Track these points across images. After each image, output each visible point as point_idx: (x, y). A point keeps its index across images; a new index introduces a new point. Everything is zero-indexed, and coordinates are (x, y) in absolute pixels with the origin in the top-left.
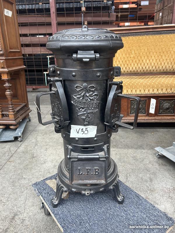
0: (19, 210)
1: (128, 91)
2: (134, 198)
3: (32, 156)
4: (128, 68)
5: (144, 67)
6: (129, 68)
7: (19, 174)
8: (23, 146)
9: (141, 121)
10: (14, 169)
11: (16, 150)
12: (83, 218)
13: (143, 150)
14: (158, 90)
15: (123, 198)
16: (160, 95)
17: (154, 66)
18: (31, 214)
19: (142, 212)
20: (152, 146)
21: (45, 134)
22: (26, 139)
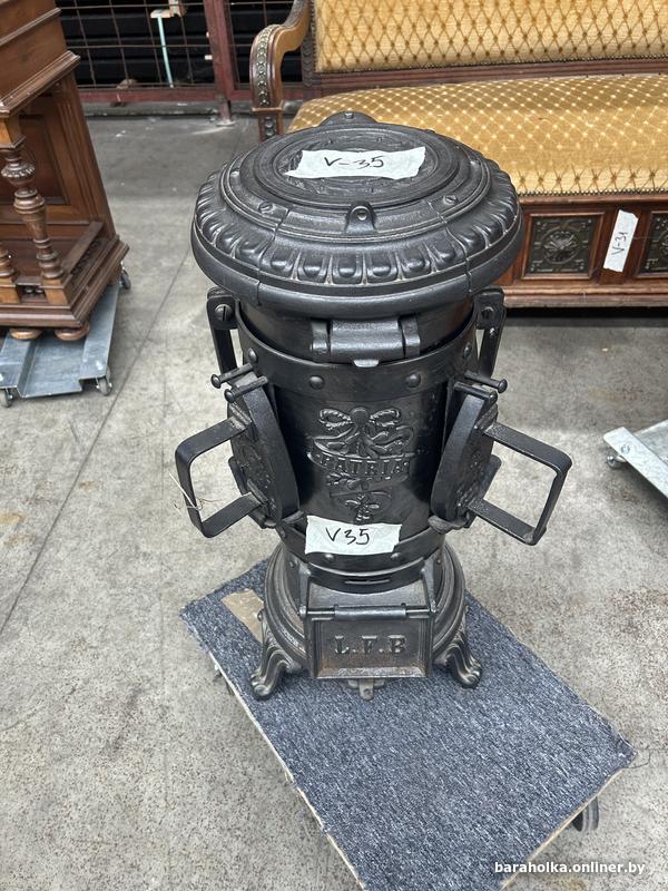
0: (146, 673)
1: (527, 179)
2: (513, 666)
3: (159, 461)
4: (533, 36)
5: (608, 33)
6: (540, 36)
7: (124, 536)
8: (120, 416)
9: (566, 301)
10: (104, 518)
11: (95, 432)
12: (353, 739)
13: (559, 433)
14: (652, 175)
15: (478, 673)
16: (657, 198)
17: (654, 26)
18: (186, 688)
19: (535, 715)
20: (594, 412)
21: (194, 355)
22: (125, 380)
